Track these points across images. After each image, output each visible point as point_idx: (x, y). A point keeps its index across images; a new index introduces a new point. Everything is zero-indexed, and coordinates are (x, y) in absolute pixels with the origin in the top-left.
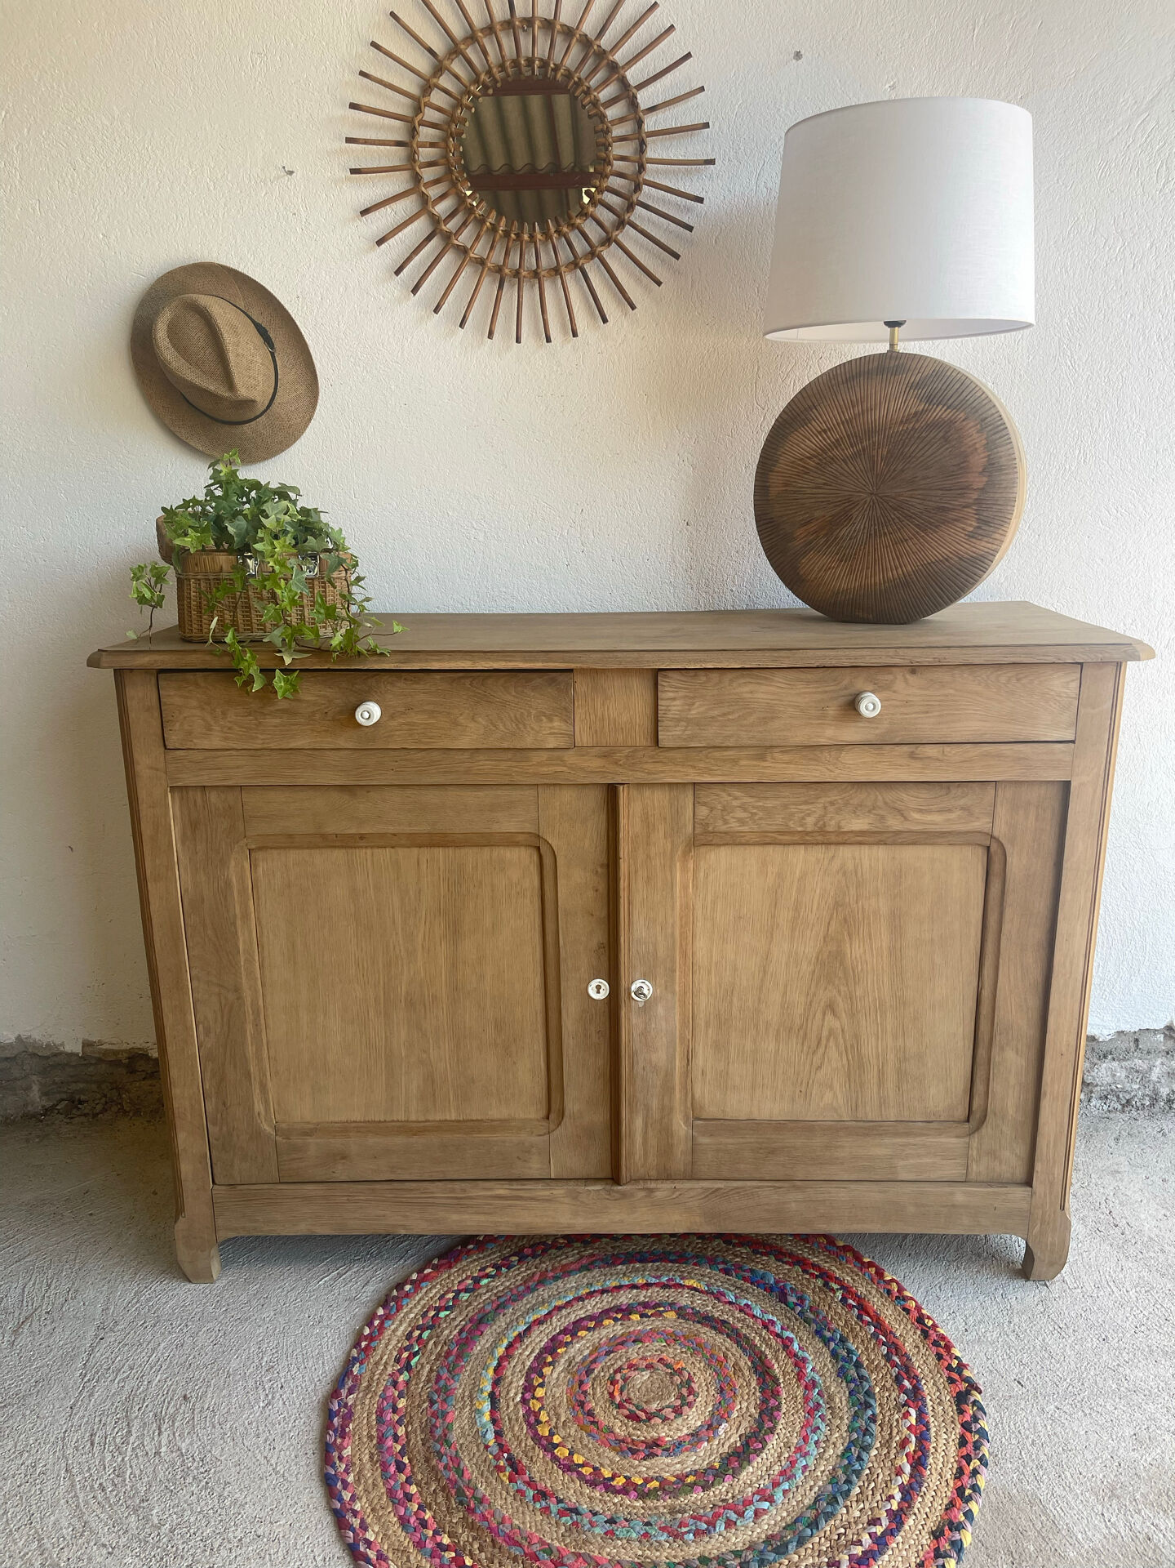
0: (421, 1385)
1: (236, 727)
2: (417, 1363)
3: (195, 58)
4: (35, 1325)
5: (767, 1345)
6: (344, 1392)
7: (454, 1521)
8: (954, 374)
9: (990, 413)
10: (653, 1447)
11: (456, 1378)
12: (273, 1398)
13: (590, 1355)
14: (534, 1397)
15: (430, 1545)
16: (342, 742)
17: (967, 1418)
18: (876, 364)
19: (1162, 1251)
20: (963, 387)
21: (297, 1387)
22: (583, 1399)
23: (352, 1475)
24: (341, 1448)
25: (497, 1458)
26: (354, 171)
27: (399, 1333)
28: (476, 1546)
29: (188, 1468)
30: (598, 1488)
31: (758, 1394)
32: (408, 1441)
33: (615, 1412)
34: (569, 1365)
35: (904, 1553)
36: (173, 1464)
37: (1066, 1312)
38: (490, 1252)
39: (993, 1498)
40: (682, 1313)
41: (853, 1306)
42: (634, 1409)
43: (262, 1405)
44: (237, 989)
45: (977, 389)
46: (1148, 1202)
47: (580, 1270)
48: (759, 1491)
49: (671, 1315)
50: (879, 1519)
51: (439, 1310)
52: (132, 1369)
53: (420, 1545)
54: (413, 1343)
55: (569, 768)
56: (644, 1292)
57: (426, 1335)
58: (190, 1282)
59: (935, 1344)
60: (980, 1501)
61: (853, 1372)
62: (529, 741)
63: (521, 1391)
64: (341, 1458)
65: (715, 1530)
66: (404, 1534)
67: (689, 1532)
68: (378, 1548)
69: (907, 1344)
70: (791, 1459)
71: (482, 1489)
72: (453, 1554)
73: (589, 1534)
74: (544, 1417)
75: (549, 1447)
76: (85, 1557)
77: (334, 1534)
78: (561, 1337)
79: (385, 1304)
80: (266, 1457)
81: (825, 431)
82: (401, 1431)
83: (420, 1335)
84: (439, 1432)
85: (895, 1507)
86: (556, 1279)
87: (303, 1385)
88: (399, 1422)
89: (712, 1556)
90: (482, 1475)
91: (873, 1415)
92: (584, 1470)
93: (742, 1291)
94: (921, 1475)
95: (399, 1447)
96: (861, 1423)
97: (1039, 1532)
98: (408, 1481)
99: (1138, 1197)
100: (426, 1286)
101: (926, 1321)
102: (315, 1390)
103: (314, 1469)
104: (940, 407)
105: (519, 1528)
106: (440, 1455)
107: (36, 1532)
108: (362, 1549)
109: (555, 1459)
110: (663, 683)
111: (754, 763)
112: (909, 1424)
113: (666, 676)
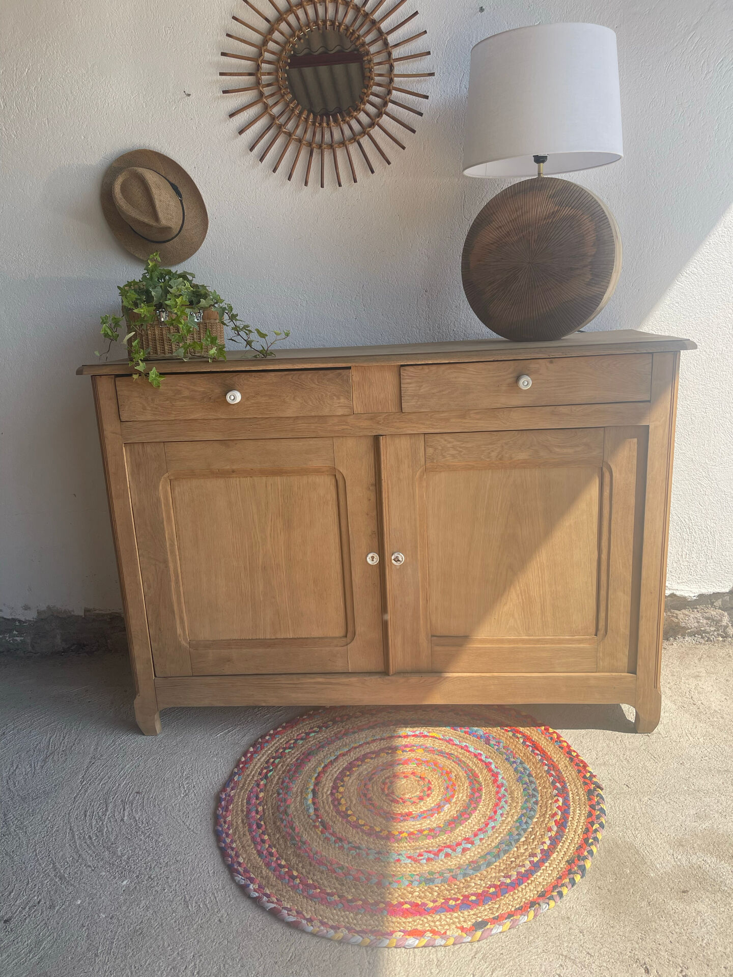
0: (273, 786)
1: (159, 408)
2: (271, 775)
3: (133, 32)
4: (56, 758)
5: (476, 766)
6: (228, 789)
7: (289, 853)
8: (575, 188)
9: (597, 209)
10: (405, 817)
11: (293, 782)
12: (189, 792)
13: (372, 771)
14: (338, 792)
15: (273, 865)
16: (220, 415)
17: (593, 803)
18: (529, 185)
19: (722, 718)
20: (581, 195)
21: (203, 787)
22: (366, 792)
23: (232, 830)
24: (225, 817)
25: (314, 821)
26: (224, 92)
27: (262, 760)
28: (300, 865)
29: (139, 827)
30: (372, 836)
31: (469, 790)
32: (264, 813)
33: (384, 799)
34: (359, 776)
35: (550, 872)
36: (131, 825)
37: (659, 750)
38: (316, 720)
39: (606, 845)
40: (426, 749)
41: (529, 746)
42: (396, 798)
43: (182, 795)
44: (165, 562)
45: (589, 196)
46: (716, 691)
47: (368, 729)
48: (466, 839)
49: (420, 751)
50: (536, 853)
51: (285, 749)
52: (110, 778)
53: (268, 865)
54: (269, 765)
55: (351, 427)
56: (406, 739)
57: (277, 761)
58: (144, 735)
59: (577, 765)
60: (598, 846)
61: (526, 779)
62: (326, 411)
63: (330, 789)
64: (225, 822)
65: (438, 858)
66: (260, 859)
67: (423, 859)
68: (245, 866)
69: (560, 765)
70: (486, 823)
71: (305, 837)
72: (287, 870)
73: (366, 860)
74: (343, 801)
75: (345, 816)
76: (79, 872)
77: (220, 859)
78: (355, 762)
79: (254, 746)
80: (183, 822)
81: (500, 227)
82: (260, 809)
83: (274, 761)
84: (282, 809)
85: (546, 848)
86: (354, 733)
87: (206, 786)
88: (260, 804)
89: (436, 871)
90: (306, 830)
91: (537, 801)
92: (364, 828)
93: (464, 738)
94: (563, 832)
95: (259, 816)
96: (529, 805)
97: (633, 864)
98: (263, 833)
99: (710, 689)
100: (278, 737)
101: (573, 753)
102: (212, 789)
103: (211, 827)
104: (567, 208)
105: (325, 857)
106: (282, 820)
107: (52, 860)
108: (236, 867)
109: (348, 822)
110: (404, 374)
111: (459, 420)
112: (558, 805)
113: (405, 370)
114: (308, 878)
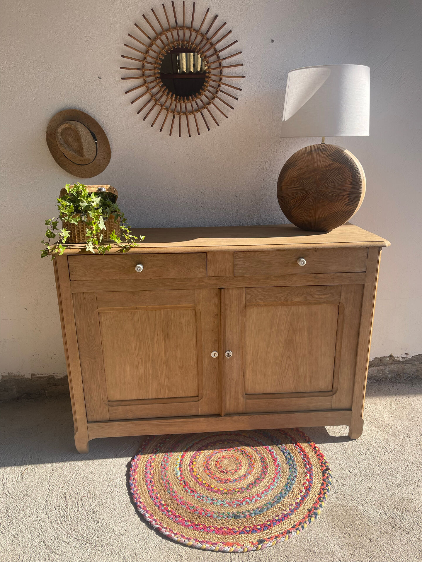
0: (159, 459)
5: (266, 453)
6: (136, 460)
7: (166, 497)
10: (227, 481)
11: (170, 458)
13: (211, 453)
14: (193, 464)
15: (158, 504)
17: (325, 478)
22: (207, 465)
23: (137, 483)
24: (134, 476)
25: (180, 480)
27: (154, 444)
28: (172, 504)
30: (209, 490)
31: (261, 467)
32: (154, 475)
33: (217, 470)
34: (204, 456)
35: (299, 515)
37: (363, 449)
40: (240, 443)
41: (294, 443)
42: (223, 469)
48: (257, 495)
50: (293, 504)
51: (166, 438)
53: (155, 504)
56: (230, 436)
57: (162, 445)
59: (319, 455)
60: (325, 502)
61: (291, 462)
62: (192, 276)
63: (189, 462)
64: (134, 479)
65: (242, 504)
66: (151, 500)
67: (235, 505)
68: (144, 504)
69: (309, 455)
70: (269, 486)
71: (175, 489)
72: (165, 507)
73: (205, 503)
74: (195, 470)
75: (196, 478)
78: (202, 448)
82: (152, 472)
83: (160, 445)
84: (163, 473)
85: (298, 501)
88: (152, 469)
89: (241, 511)
90: (175, 485)
91: (296, 475)
92: (206, 485)
93: (260, 437)
94: (308, 493)
95: (151, 476)
96: (292, 477)
98: (153, 486)
101: (316, 448)
105: (185, 500)
106: (163, 479)
108: (139, 504)
109: (197, 481)
110: (236, 256)
111: (265, 281)
112: (306, 478)
113: (237, 254)
114: (176, 512)
